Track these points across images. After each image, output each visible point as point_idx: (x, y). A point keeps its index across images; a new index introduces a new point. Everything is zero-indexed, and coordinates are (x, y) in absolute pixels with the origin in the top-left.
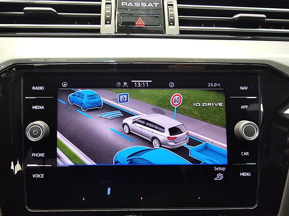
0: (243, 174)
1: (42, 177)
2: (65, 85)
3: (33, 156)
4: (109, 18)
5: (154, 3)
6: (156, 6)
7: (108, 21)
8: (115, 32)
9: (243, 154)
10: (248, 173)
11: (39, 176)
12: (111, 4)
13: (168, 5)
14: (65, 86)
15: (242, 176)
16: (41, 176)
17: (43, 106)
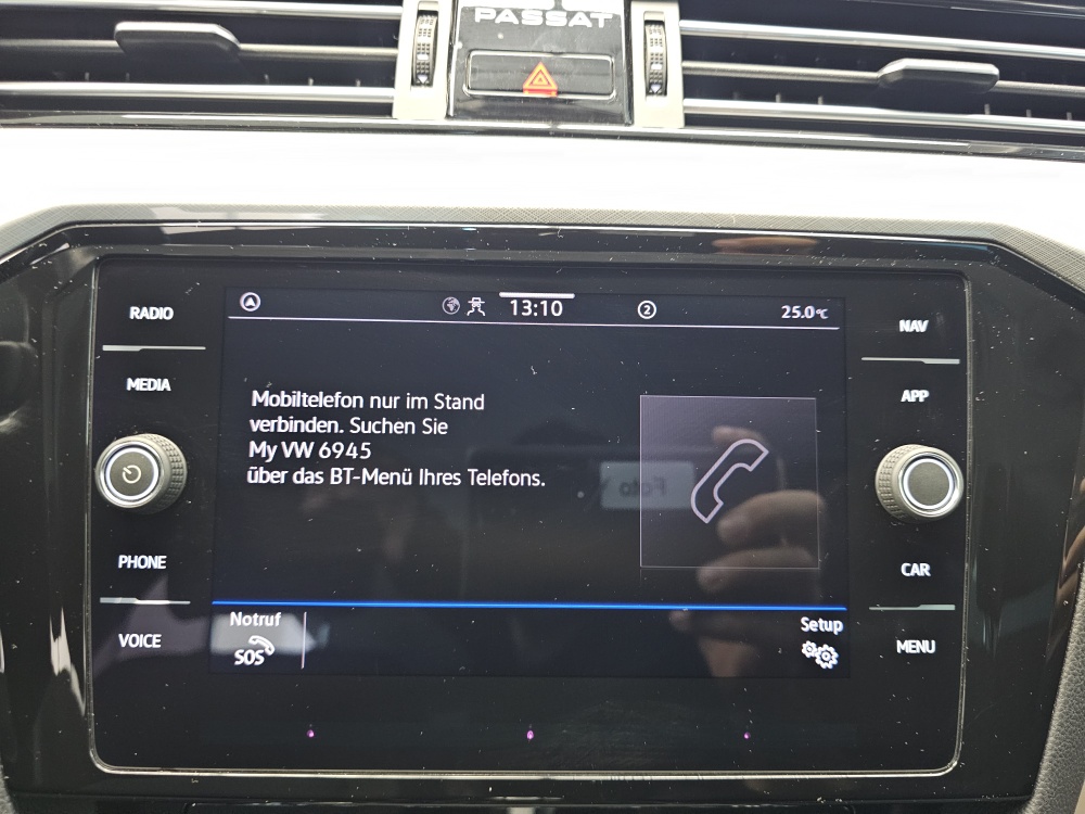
0: (906, 646)
1: (155, 646)
2: (253, 304)
3: (125, 565)
4: (428, 64)
5: (592, 16)
6: (601, 25)
7: (422, 75)
8: (448, 116)
9: (908, 569)
10: (926, 643)
11: (141, 641)
12: (435, 13)
13: (647, 22)
14: (251, 307)
15: (903, 652)
16: (149, 641)
17: (166, 381)
